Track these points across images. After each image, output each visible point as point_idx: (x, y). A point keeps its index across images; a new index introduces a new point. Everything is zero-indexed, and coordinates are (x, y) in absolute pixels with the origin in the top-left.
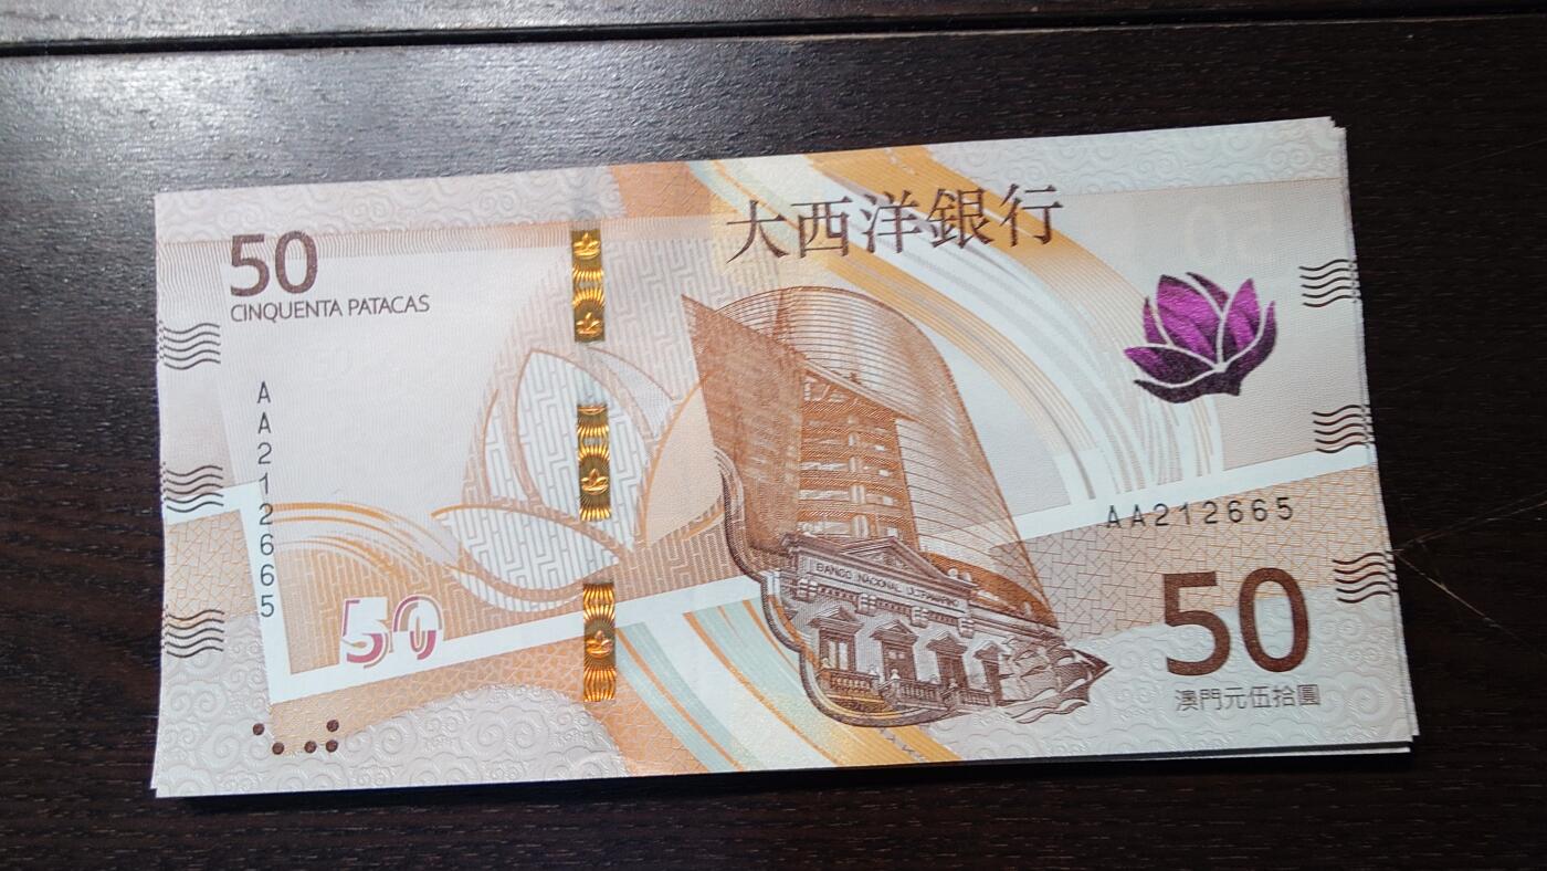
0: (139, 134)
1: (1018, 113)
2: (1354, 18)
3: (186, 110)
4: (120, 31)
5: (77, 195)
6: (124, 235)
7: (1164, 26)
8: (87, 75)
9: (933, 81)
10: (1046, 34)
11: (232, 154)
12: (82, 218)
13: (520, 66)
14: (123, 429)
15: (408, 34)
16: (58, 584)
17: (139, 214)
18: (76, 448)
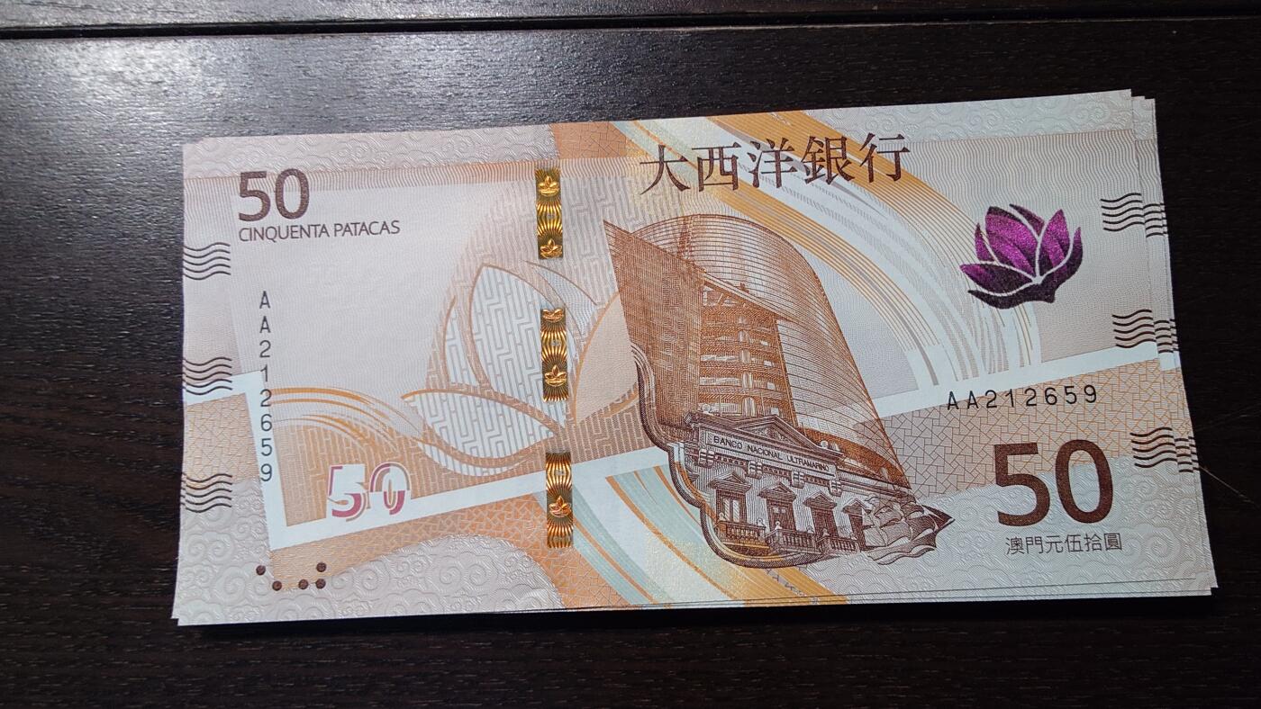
0: (156, 100)
1: (863, 90)
2: (1130, 17)
3: (194, 82)
4: (141, 18)
5: (105, 149)
6: (143, 180)
7: (979, 22)
8: (113, 54)
9: (795, 64)
10: (885, 27)
11: (230, 118)
12: (108, 167)
13: (463, 49)
14: (140, 337)
15: (374, 23)
16: (85, 461)
17: (154, 164)
18: (101, 352)
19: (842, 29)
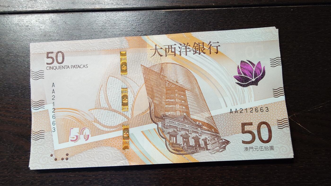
0: (27, 31)
1: (210, 26)
3: (36, 26)
4: (23, 9)
5: (14, 43)
6: (23, 52)
7: (241, 8)
8: (16, 18)
9: (193, 19)
10: (216, 9)
11: (46, 35)
12: (15, 48)
13: (106, 16)
14: (23, 92)
16: (9, 125)
17: (27, 47)
18: (13, 96)
19: (205, 10)
